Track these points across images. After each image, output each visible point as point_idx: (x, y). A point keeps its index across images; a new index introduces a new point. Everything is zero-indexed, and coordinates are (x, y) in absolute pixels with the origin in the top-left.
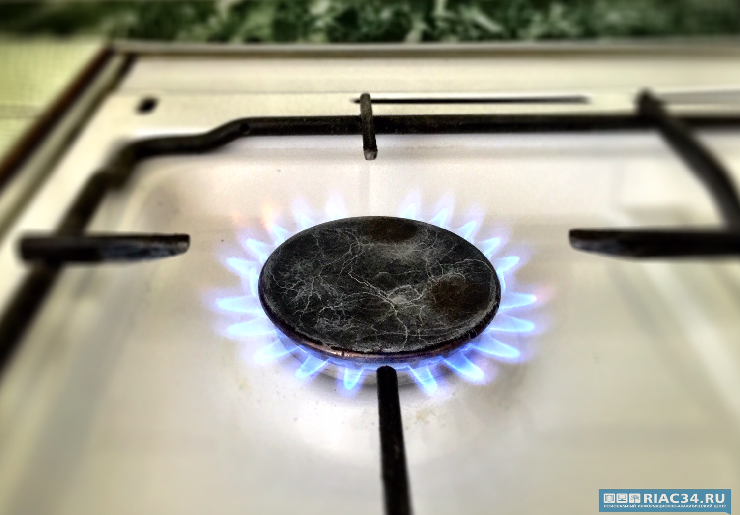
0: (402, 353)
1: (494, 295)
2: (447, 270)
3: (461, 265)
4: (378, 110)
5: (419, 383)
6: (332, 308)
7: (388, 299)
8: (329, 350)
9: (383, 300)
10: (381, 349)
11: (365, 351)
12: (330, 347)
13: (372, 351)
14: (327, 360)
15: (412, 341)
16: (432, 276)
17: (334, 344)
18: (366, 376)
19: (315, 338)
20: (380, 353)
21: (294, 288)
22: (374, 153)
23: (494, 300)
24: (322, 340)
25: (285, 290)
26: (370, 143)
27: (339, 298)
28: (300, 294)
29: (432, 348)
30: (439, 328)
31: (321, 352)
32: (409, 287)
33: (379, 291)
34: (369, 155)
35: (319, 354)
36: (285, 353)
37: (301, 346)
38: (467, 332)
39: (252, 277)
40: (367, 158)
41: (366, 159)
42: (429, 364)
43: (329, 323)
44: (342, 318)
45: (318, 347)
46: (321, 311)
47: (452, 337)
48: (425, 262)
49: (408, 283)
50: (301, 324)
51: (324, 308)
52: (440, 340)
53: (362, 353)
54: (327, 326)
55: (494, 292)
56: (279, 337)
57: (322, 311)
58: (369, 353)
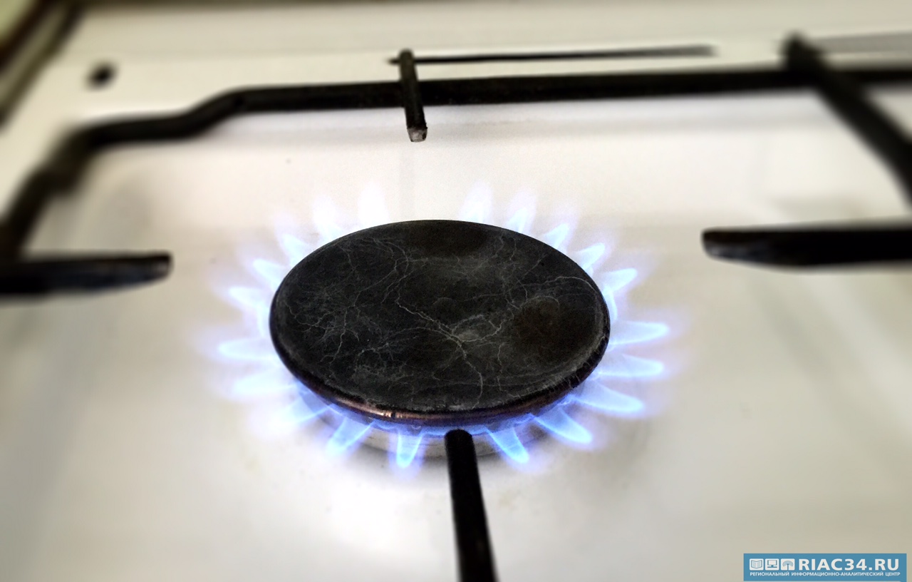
0: (477, 410)
1: (601, 325)
2: (533, 292)
3: (553, 285)
4: (425, 73)
5: (503, 452)
6: (374, 350)
7: (452, 335)
8: (373, 409)
9: (446, 337)
10: (447, 406)
11: (425, 409)
12: (374, 406)
13: (433, 409)
14: (371, 424)
15: (489, 393)
16: (513, 302)
17: (380, 401)
18: (428, 445)
19: (352, 393)
20: (445, 411)
21: (320, 324)
22: (423, 132)
23: (601, 332)
24: (363, 396)
25: (308, 327)
26: (417, 118)
27: (383, 335)
28: (330, 331)
29: (519, 402)
30: (527, 374)
31: (363, 413)
32: (481, 318)
33: (439, 324)
34: (415, 135)
35: (360, 416)
36: (311, 416)
37: (333, 405)
38: (566, 378)
39: (260, 311)
40: (414, 139)
41: (412, 141)
42: (516, 425)
43: (371, 372)
44: (390, 364)
45: (358, 407)
46: (359, 355)
47: (545, 387)
48: (501, 283)
49: (480, 312)
50: (333, 374)
51: (363, 351)
52: (528, 391)
53: (419, 412)
54: (369, 377)
55: (600, 322)
56: (301, 394)
57: (361, 355)
58: (430, 413)
